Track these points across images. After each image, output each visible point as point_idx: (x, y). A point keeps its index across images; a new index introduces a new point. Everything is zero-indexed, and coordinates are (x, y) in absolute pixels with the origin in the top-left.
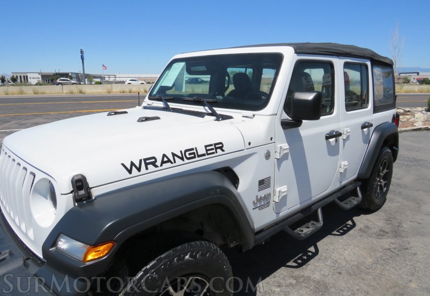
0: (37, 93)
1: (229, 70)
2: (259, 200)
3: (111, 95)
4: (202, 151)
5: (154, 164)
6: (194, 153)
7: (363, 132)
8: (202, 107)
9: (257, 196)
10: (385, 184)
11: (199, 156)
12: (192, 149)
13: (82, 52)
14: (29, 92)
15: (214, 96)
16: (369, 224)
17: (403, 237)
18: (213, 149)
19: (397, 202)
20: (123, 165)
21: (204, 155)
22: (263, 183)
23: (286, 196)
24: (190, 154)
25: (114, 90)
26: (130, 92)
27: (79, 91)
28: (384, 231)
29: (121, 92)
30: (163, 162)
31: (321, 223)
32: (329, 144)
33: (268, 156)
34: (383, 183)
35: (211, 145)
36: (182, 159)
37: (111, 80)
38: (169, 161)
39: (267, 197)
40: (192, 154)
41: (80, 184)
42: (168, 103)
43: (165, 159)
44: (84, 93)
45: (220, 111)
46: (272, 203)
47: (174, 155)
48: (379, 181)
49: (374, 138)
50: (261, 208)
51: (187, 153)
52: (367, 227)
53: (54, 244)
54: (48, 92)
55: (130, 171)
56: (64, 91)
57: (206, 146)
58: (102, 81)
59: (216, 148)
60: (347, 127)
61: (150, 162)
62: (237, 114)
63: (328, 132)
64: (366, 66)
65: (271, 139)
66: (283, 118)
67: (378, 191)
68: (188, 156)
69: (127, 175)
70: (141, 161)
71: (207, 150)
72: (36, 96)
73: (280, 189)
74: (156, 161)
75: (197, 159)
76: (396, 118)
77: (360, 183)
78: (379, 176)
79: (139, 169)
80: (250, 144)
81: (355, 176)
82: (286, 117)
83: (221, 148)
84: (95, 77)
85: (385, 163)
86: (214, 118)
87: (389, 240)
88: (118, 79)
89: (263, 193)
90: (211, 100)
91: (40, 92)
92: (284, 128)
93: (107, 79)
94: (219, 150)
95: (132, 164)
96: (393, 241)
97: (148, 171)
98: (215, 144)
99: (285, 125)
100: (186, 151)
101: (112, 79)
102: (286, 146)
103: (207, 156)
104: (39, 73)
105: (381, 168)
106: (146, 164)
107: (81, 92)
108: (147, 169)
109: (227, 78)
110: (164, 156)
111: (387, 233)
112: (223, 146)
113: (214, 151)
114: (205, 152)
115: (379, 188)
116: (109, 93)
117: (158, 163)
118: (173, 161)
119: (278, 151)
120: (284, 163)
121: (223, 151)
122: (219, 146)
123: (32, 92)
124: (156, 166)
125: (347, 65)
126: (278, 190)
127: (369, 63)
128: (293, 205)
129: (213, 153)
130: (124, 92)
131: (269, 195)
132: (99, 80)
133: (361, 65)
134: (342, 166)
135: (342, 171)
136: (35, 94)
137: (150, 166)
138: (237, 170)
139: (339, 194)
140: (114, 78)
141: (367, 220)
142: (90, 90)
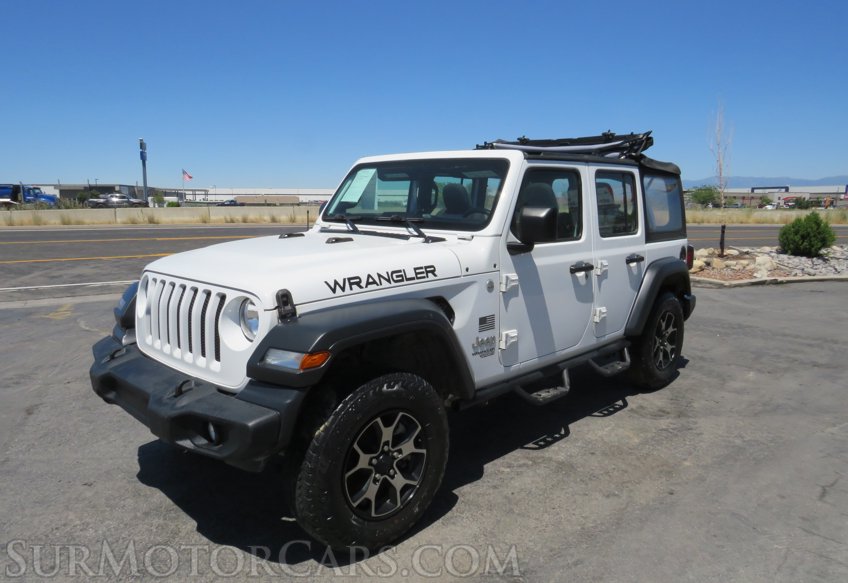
0: (69, 223)
1: (438, 180)
2: (481, 343)
3: (208, 226)
4: (411, 274)
5: (358, 284)
6: (401, 276)
7: (630, 269)
8: (405, 229)
9: (477, 339)
10: (672, 350)
11: (408, 279)
12: (400, 271)
13: (142, 145)
14: (53, 221)
15: (419, 214)
16: (645, 404)
17: (689, 417)
18: (422, 273)
19: (693, 378)
20: (326, 282)
21: (413, 279)
22: (485, 322)
23: (516, 344)
24: (397, 276)
25: (213, 218)
26: (245, 221)
27: (146, 219)
28: (664, 412)
29: (227, 222)
30: (368, 283)
31: (567, 388)
32: (575, 281)
33: (491, 287)
34: (669, 348)
35: (421, 268)
36: (389, 281)
37: (198, 200)
38: (374, 282)
39: (491, 341)
40: (398, 276)
41: (284, 298)
42: (356, 225)
43: (371, 280)
44: (158, 223)
45: (428, 232)
46: (497, 352)
47: (379, 276)
48: (662, 344)
49: (648, 278)
50: (483, 354)
51: (394, 275)
52: (642, 407)
53: (263, 359)
54: (87, 221)
55: (334, 291)
56: (119, 220)
57: (415, 269)
58: (180, 200)
59: (427, 272)
60: (602, 259)
61: (354, 281)
62: (451, 236)
63: (574, 264)
64: (632, 175)
65: (495, 266)
66: (509, 240)
67: (661, 358)
68: (395, 279)
69: (331, 294)
70: (344, 280)
71: (417, 274)
72: (66, 228)
73: (507, 333)
74: (360, 281)
75: (405, 282)
76: (688, 254)
77: (629, 343)
78: (661, 336)
79: (343, 289)
80: (467, 270)
81: (620, 332)
82: (513, 239)
83: (433, 272)
84: (167, 194)
85: (670, 318)
86: (422, 239)
87: (669, 420)
88: (211, 198)
89: (485, 335)
90: (416, 219)
91: (73, 221)
92: (511, 254)
93: (189, 197)
94: (430, 274)
95: (336, 283)
96: (674, 421)
97: (352, 292)
98: (426, 267)
99: (513, 249)
100: (393, 273)
101: (199, 198)
102: (514, 276)
103: (417, 281)
104: (56, 187)
105: (664, 325)
106: (351, 284)
107: (151, 221)
108: (351, 289)
109: (434, 192)
110: (369, 276)
111: (668, 413)
112: (434, 270)
113: (425, 275)
114: (414, 275)
115: (661, 354)
116: (205, 222)
117: (363, 284)
118: (378, 282)
119: (504, 281)
120: (513, 301)
121: (435, 275)
122: (430, 270)
123: (58, 221)
124: (361, 287)
125: (599, 174)
126: (504, 333)
127: (636, 171)
128: (529, 358)
129: (424, 277)
130: (232, 221)
131: (494, 338)
132: (174, 199)
133: (624, 174)
134: (598, 313)
135: (597, 319)
136: (64, 223)
137: (354, 287)
138: (452, 302)
139: (595, 354)
140: (203, 197)
141: (643, 399)
142: (167, 217)
